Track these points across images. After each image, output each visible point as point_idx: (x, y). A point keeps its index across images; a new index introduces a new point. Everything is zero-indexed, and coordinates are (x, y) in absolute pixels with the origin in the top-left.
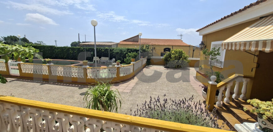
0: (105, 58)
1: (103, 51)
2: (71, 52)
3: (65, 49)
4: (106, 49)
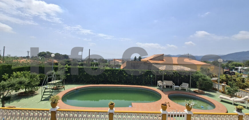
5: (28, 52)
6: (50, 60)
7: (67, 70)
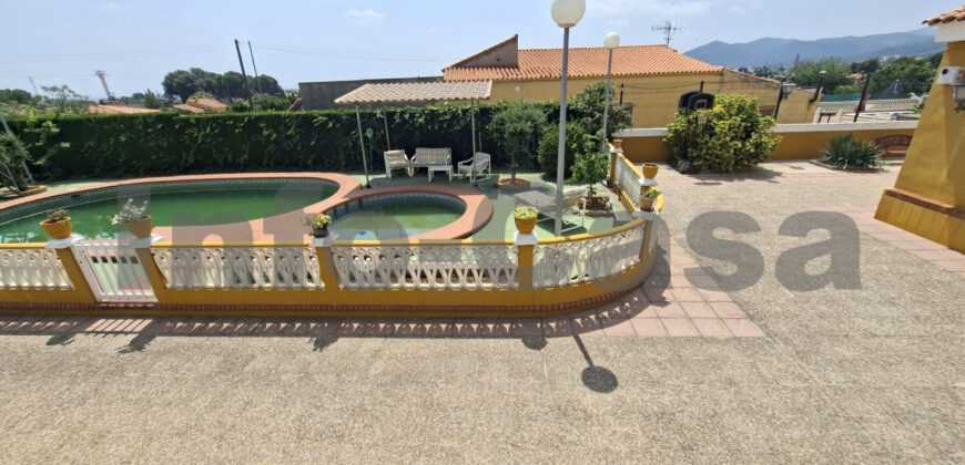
0: (435, 151)
1: (421, 124)
2: (270, 135)
3: (236, 127)
4: (432, 111)
5: (101, 75)
6: (195, 101)
7: (55, 130)
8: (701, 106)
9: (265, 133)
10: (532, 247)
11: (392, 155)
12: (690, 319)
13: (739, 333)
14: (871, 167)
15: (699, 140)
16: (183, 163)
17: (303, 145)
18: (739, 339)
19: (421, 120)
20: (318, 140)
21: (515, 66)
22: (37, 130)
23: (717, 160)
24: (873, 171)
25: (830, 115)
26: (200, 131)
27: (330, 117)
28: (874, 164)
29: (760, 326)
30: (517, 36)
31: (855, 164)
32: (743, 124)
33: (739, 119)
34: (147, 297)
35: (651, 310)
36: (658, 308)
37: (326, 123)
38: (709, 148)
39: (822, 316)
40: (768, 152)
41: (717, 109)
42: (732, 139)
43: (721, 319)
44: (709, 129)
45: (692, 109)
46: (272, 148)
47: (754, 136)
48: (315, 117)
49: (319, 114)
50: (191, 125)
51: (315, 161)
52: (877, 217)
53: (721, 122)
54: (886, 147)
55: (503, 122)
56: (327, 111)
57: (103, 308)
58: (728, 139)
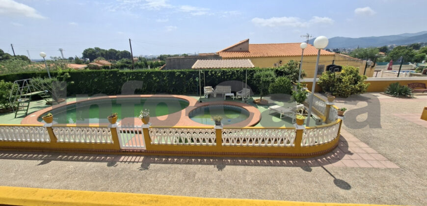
1: (219, 76)
3: (142, 76)
4: (224, 71)
5: (61, 50)
6: (97, 61)
7: (69, 76)
8: (336, 71)
9: (154, 79)
10: (302, 130)
11: (207, 88)
12: (365, 160)
13: (389, 167)
14: (408, 96)
15: (335, 84)
16: (119, 90)
17: (169, 84)
18: (390, 169)
19: (219, 74)
20: (176, 82)
21: (248, 51)
22: (62, 76)
23: (343, 93)
24: (410, 98)
25: (377, 71)
26: (127, 78)
27: (182, 73)
28: (410, 95)
29: (396, 164)
30: (249, 40)
31: (402, 95)
32: (354, 78)
33: (352, 76)
34: (142, 147)
35: (346, 156)
36: (350, 156)
37: (180, 75)
38: (339, 88)
39: (420, 160)
40: (365, 90)
41: (343, 71)
42: (350, 85)
43: (378, 160)
44: (340, 80)
45: (333, 71)
46: (156, 84)
47: (359, 83)
48: (176, 73)
49: (177, 71)
50: (124, 75)
51: (173, 91)
52: (422, 118)
53: (345, 77)
54: (413, 88)
55: (259, 77)
56: (180, 70)
57: (123, 152)
58: (348, 84)
